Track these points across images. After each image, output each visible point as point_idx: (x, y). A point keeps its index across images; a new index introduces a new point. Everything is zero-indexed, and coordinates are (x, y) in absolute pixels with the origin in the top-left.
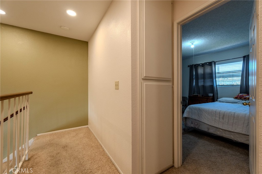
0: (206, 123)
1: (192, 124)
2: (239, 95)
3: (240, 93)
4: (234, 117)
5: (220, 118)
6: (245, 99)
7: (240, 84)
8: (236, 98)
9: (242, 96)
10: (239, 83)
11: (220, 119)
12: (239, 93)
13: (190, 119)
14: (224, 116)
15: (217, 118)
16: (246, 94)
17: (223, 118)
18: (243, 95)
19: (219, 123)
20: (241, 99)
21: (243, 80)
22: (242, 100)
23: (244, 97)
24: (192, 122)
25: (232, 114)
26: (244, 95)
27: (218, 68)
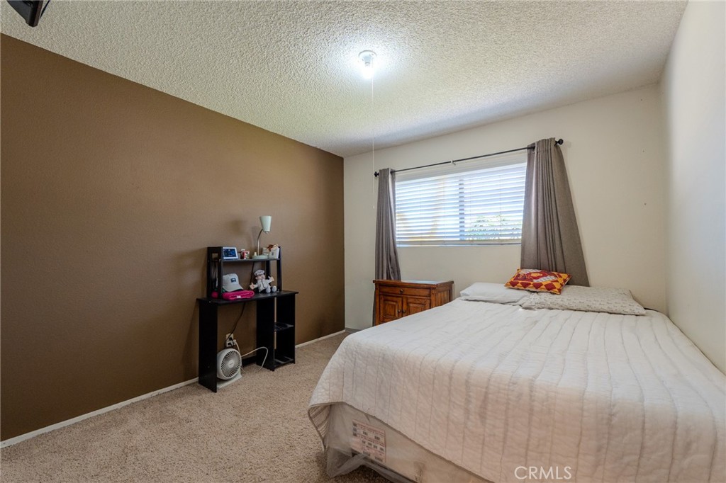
0: (410, 434)
1: (355, 435)
2: (519, 275)
3: (522, 268)
4: (531, 411)
5: (467, 411)
6: (537, 288)
7: (520, 237)
8: (513, 285)
9: (528, 280)
10: (518, 235)
11: (468, 418)
12: (519, 268)
13: (347, 407)
14: (485, 400)
15: (458, 414)
16: (537, 271)
17: (482, 416)
18: (530, 273)
19: (464, 438)
20: (527, 288)
21: (530, 224)
22: (529, 291)
23: (535, 281)
24: (355, 425)
25: (519, 396)
26: (533, 275)
27: (460, 184)
